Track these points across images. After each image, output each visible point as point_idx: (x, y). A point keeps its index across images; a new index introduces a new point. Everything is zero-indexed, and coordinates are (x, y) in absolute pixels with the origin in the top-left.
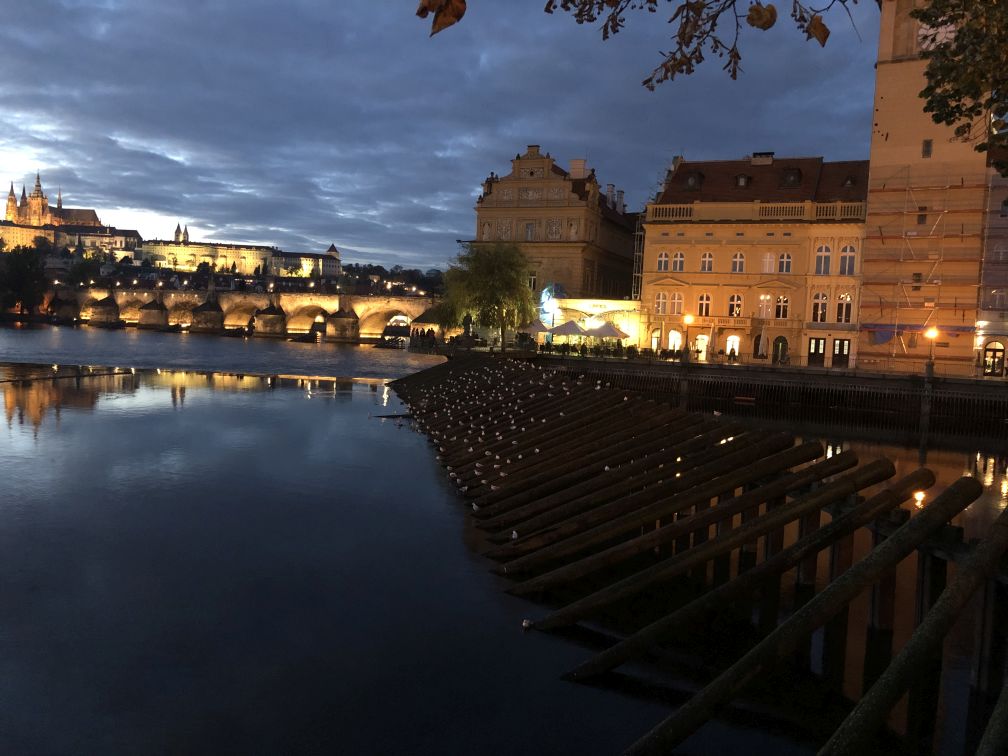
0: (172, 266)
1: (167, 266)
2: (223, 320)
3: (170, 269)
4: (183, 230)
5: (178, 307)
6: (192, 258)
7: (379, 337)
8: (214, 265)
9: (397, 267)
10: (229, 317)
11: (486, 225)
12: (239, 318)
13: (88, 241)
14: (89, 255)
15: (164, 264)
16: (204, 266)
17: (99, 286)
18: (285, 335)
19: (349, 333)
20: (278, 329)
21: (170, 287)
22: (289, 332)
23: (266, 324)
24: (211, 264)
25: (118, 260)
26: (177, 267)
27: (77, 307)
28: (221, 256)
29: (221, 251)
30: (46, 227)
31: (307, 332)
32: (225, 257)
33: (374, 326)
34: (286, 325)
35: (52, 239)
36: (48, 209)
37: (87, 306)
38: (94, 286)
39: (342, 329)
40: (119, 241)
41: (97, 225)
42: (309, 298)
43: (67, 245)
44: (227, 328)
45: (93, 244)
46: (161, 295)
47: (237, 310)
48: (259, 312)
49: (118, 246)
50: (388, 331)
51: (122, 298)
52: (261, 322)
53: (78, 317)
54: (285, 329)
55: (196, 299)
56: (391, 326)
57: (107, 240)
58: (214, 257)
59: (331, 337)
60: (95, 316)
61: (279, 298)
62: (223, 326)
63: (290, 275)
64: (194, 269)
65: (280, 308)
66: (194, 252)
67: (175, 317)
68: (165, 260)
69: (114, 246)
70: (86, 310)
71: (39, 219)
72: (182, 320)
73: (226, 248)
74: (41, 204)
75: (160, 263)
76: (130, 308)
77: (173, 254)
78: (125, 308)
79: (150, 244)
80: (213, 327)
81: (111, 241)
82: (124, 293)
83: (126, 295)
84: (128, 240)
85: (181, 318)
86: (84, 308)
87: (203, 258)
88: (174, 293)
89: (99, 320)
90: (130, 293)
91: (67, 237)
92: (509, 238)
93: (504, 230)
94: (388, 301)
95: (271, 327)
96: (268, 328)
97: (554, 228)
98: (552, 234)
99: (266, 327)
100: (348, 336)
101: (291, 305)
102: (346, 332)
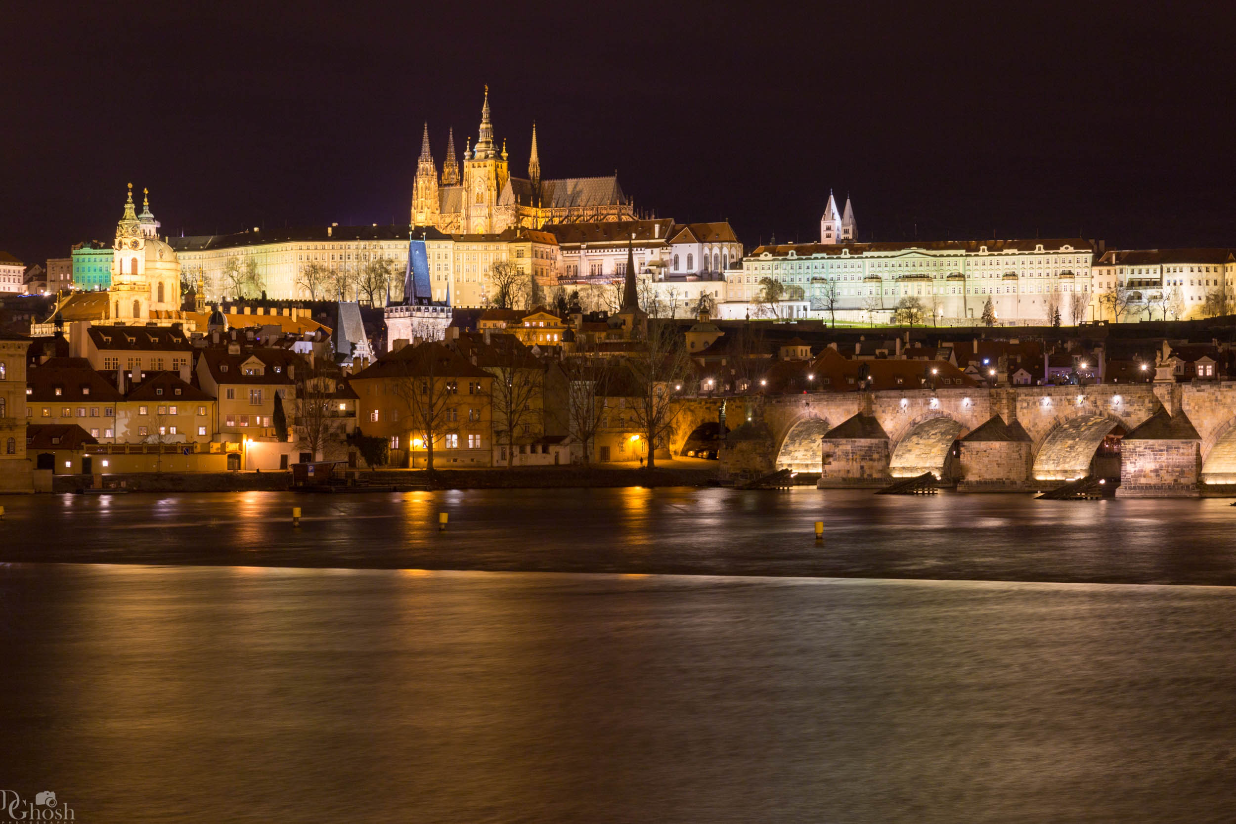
0: (822, 315)
3: (820, 323)
5: (1059, 430)
6: (871, 287)
13: (608, 261)
15: (803, 310)
17: (832, 387)
24: (924, 303)
28: (951, 277)
29: (951, 264)
30: (509, 235)
32: (961, 277)
35: (526, 264)
37: (797, 438)
40: (686, 254)
44: (1209, 482)
46: (1010, 403)
49: (683, 268)
51: (897, 415)
53: (773, 467)
55: (1116, 406)
57: (654, 255)
58: (930, 279)
60: (835, 465)
62: (1201, 477)
66: (876, 271)
67: (1049, 458)
68: (802, 299)
69: (672, 270)
70: (791, 448)
71: (490, 216)
72: (1067, 467)
73: (963, 252)
74: (493, 176)
75: (791, 308)
76: (915, 439)
77: (823, 280)
78: (903, 441)
79: (762, 257)
80: (1175, 481)
81: (666, 258)
82: (904, 402)
83: (912, 405)
84: (706, 251)
85: (1065, 462)
86: (787, 445)
87: (902, 284)
88: (1049, 395)
89: (843, 474)
90: (921, 401)
91: (559, 258)
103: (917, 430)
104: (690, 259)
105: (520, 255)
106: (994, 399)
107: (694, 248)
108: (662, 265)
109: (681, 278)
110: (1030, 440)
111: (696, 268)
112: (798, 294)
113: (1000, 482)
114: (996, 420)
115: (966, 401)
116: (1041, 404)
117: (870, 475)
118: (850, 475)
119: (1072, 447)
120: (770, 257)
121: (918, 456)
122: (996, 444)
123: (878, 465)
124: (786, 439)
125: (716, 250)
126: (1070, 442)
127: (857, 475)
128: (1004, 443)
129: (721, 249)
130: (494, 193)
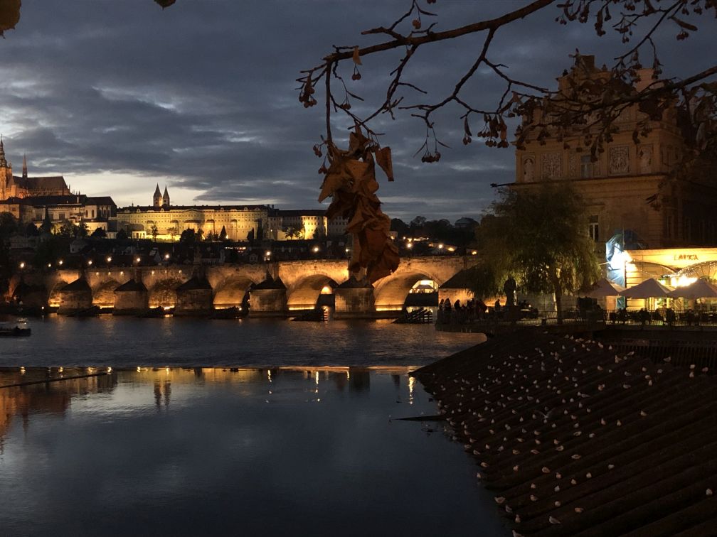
0: (151, 237)
1: (146, 237)
2: (212, 300)
3: (149, 240)
4: (162, 193)
5: (160, 286)
6: (173, 225)
7: (400, 309)
8: (201, 232)
9: (418, 219)
10: (219, 295)
11: (529, 163)
12: (231, 295)
13: (56, 213)
14: (57, 229)
15: (143, 235)
16: (188, 234)
17: (69, 267)
18: (285, 313)
19: (362, 307)
20: (277, 306)
21: (149, 263)
22: (291, 309)
23: (262, 302)
24: (196, 232)
25: (89, 234)
26: (158, 237)
27: (45, 293)
28: (208, 221)
29: (208, 215)
30: (11, 201)
31: (313, 308)
32: (213, 221)
33: (392, 297)
34: (287, 301)
35: (17, 214)
36: (12, 180)
37: (56, 291)
38: (62, 268)
39: (354, 302)
40: (91, 210)
41: (66, 194)
42: (312, 267)
43: (34, 220)
44: (217, 308)
45: (62, 216)
46: (140, 273)
47: (227, 285)
48: (255, 287)
49: (90, 216)
50: (411, 300)
51: (95, 279)
52: (257, 299)
53: (47, 305)
54: (285, 306)
55: (180, 275)
56: (414, 294)
57: (77, 211)
58: (199, 222)
59: (341, 312)
60: (66, 303)
61: (277, 269)
62: (213, 306)
63: (289, 238)
64: (177, 238)
65: (279, 280)
66: (176, 218)
67: (156, 299)
68: (143, 230)
69: (85, 217)
70: (55, 295)
71: (3, 192)
72: (165, 302)
73: (213, 210)
74: (5, 174)
75: (137, 234)
76: (104, 291)
77: (152, 222)
78: (98, 291)
79: (125, 212)
80: (201, 307)
81: (82, 212)
82: (97, 273)
83: (100, 275)
84: (101, 209)
85: (164, 300)
86: (53, 294)
87: (187, 224)
88: (154, 270)
89: (69, 307)
90: (104, 273)
91: (34, 211)
92: (559, 176)
93: (552, 167)
94: (408, 262)
95: (269, 304)
96: (266, 306)
97: (619, 158)
98: (616, 168)
99: (263, 304)
100: (361, 310)
101: (292, 276)
102: (358, 304)
103: (104, 286)
104: (93, 212)
105: (14, 210)
106: (132, 273)
107: (95, 208)
108: (80, 214)
109: (89, 221)
110: (147, 290)
111: (95, 216)
112: (141, 228)
113: (132, 309)
114: (131, 282)
115: (122, 273)
116: (151, 274)
117: (83, 307)
118: (73, 308)
119: (167, 294)
120: (129, 212)
121: (106, 298)
122: (131, 293)
123: (87, 303)
124: (52, 292)
125: (105, 209)
126: (165, 291)
127: (76, 307)
128: (135, 292)
129: (107, 208)
130: (5, 183)
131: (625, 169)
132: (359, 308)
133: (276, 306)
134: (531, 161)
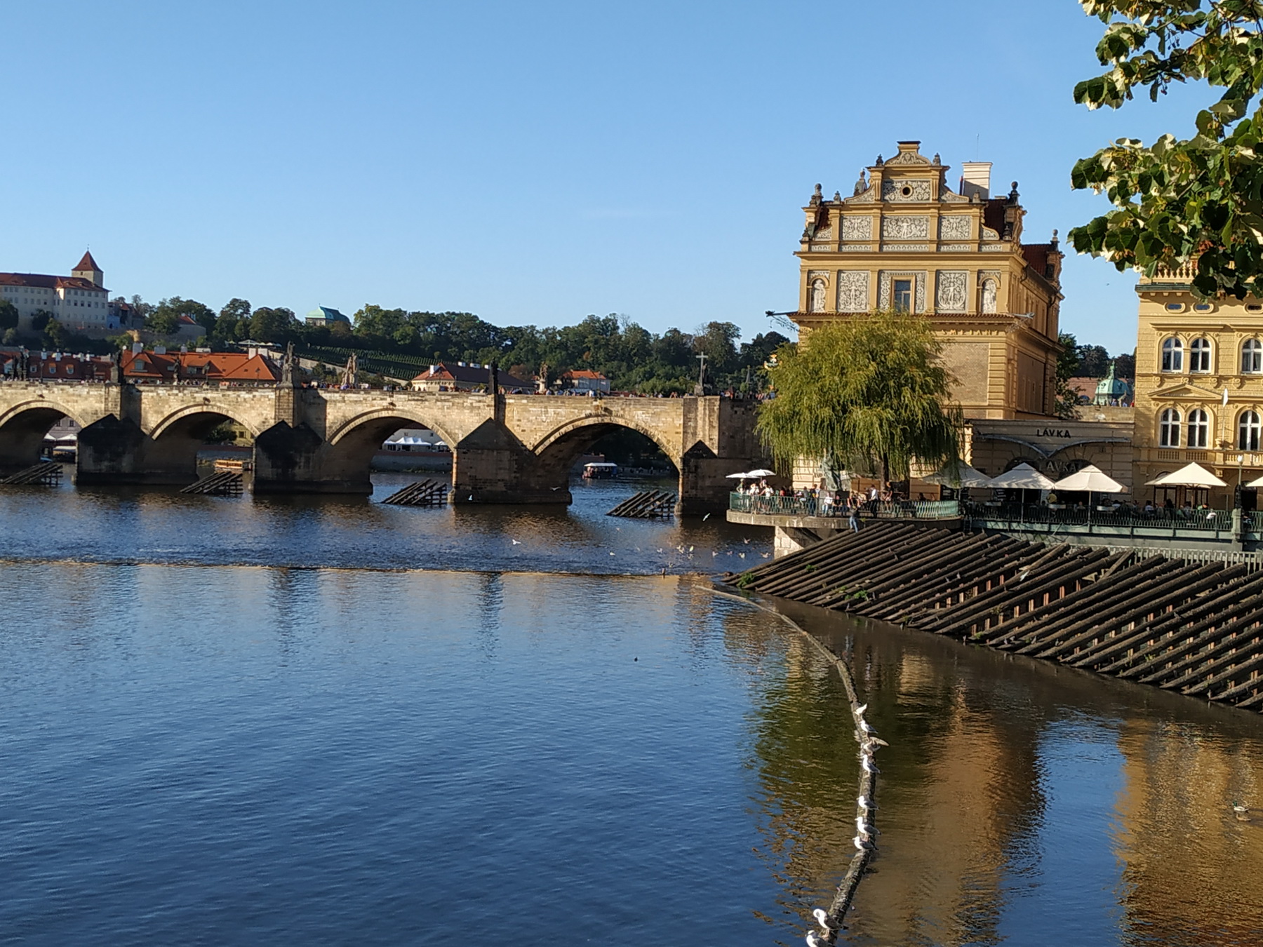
92: (863, 307)
93: (853, 292)
94: (389, 400)
95: (111, 460)
96: (106, 463)
97: (952, 289)
98: (947, 301)
99: (101, 461)
100: (298, 478)
101: (157, 412)
102: (293, 468)
131: (959, 305)
132: (294, 475)
133: (124, 464)
134: (823, 283)
